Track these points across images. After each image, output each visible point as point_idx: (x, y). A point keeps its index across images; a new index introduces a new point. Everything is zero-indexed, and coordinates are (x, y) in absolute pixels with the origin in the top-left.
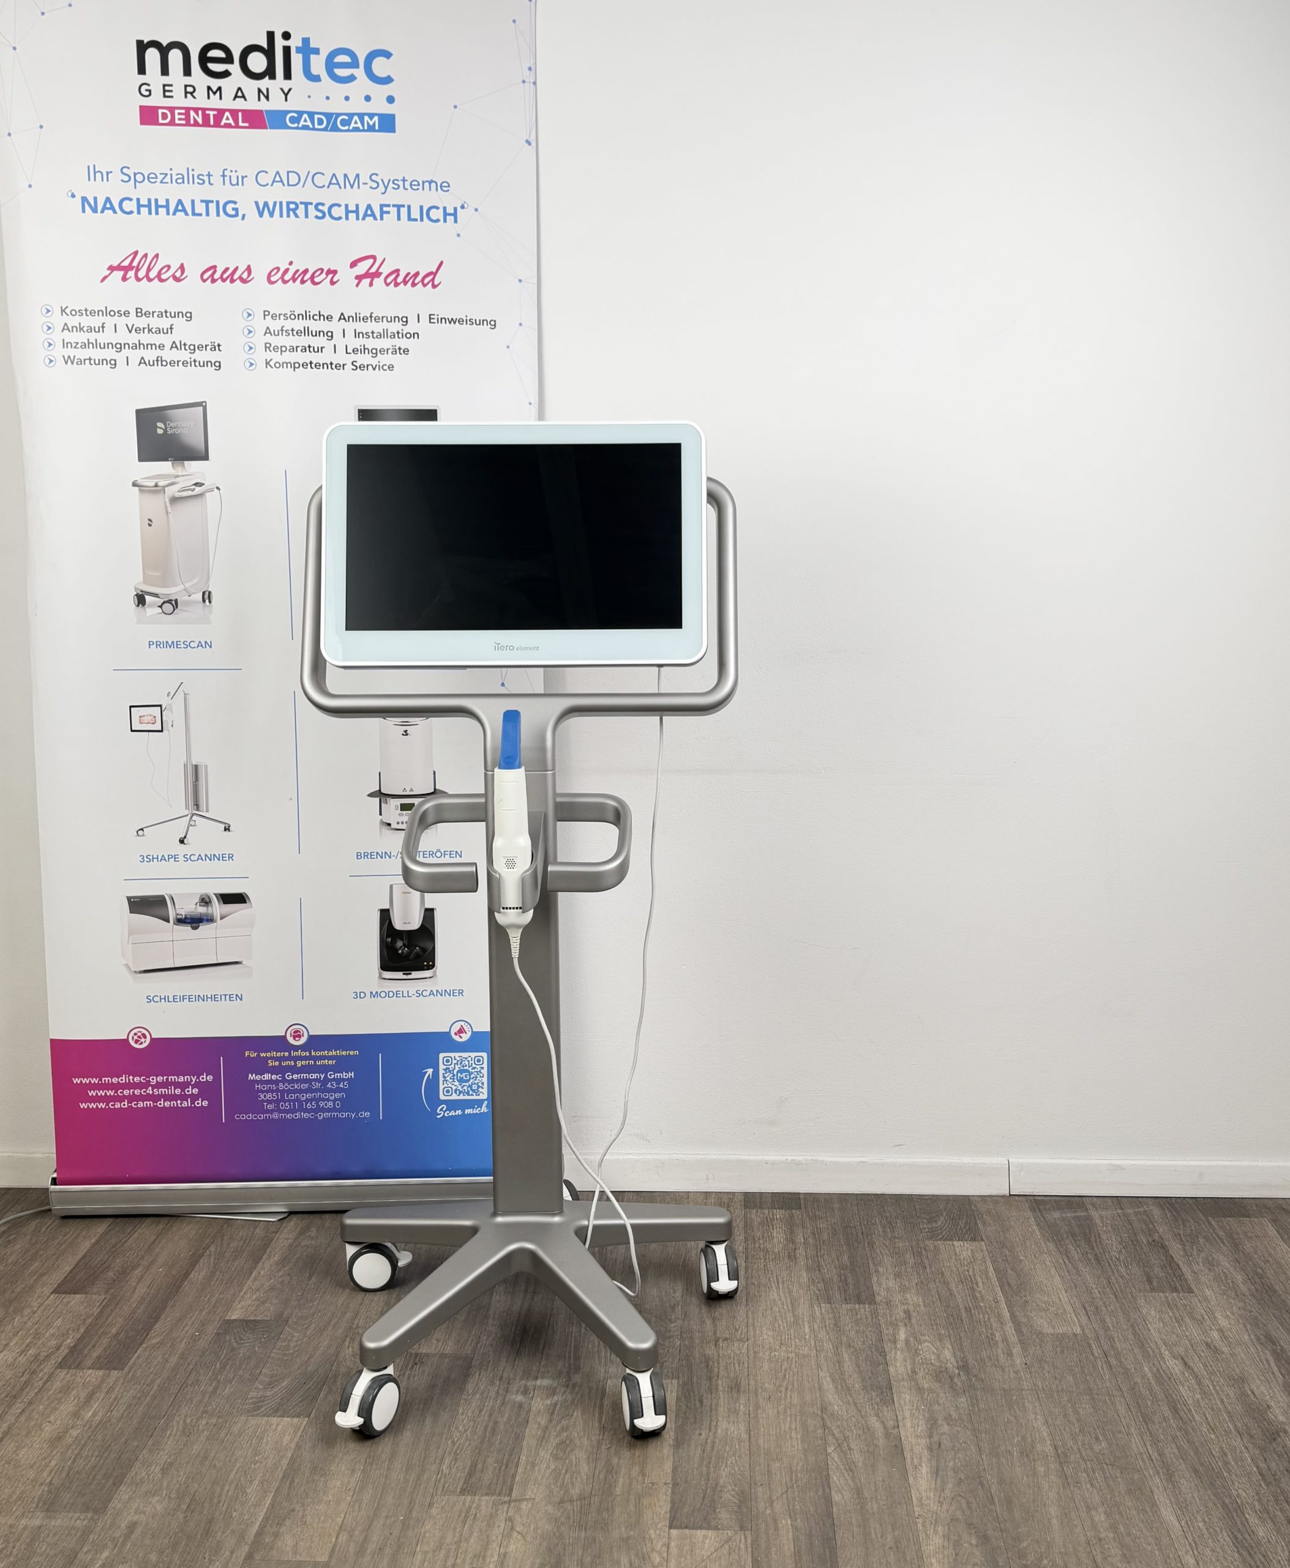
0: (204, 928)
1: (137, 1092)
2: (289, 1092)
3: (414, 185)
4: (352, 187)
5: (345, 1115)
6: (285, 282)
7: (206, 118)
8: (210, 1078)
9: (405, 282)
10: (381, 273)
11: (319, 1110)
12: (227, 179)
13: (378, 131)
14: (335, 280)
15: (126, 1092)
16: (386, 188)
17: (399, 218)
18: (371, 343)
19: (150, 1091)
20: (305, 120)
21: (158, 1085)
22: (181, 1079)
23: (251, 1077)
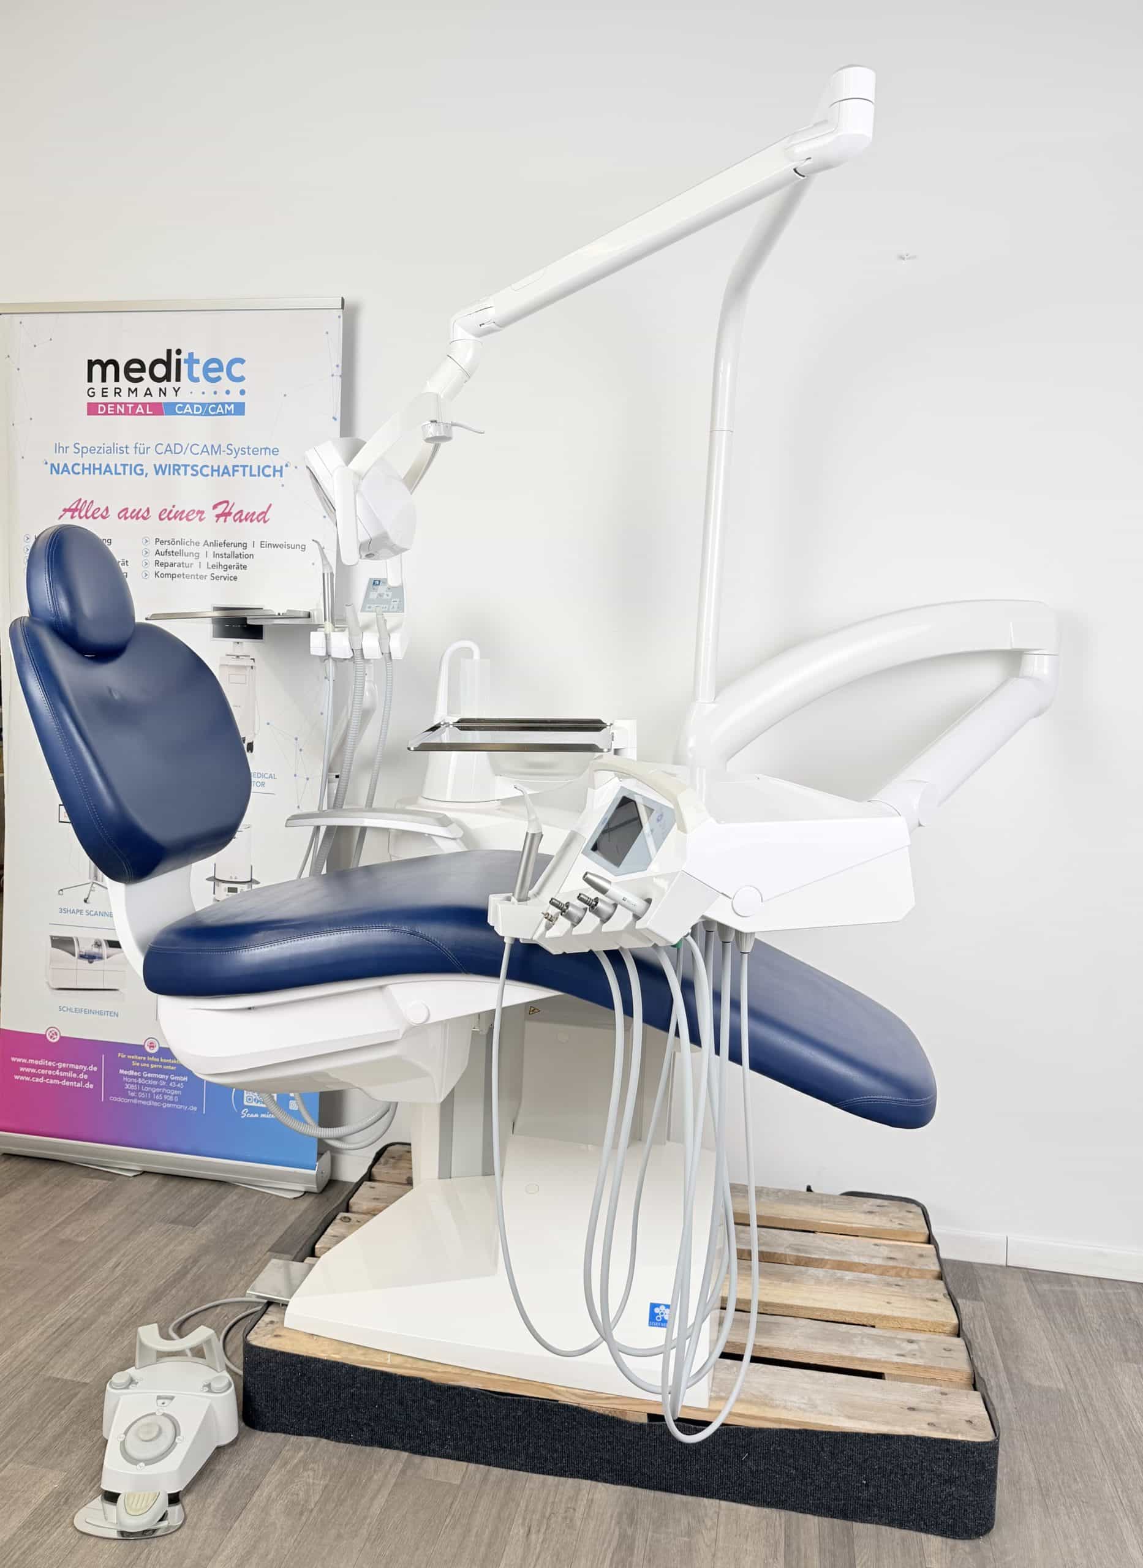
0: (96, 962)
1: (50, 1072)
2: (145, 1085)
3: (255, 451)
4: (216, 453)
5: (181, 1107)
6: (169, 519)
7: (127, 409)
8: (95, 1069)
9: (246, 519)
10: (231, 513)
11: (162, 1101)
12: (138, 450)
13: (234, 414)
14: (202, 517)
15: (43, 1072)
16: (237, 454)
17: (244, 475)
18: (224, 561)
19: (57, 1073)
20: (189, 410)
21: (63, 1070)
22: (77, 1067)
23: (122, 1071)
